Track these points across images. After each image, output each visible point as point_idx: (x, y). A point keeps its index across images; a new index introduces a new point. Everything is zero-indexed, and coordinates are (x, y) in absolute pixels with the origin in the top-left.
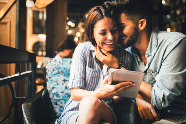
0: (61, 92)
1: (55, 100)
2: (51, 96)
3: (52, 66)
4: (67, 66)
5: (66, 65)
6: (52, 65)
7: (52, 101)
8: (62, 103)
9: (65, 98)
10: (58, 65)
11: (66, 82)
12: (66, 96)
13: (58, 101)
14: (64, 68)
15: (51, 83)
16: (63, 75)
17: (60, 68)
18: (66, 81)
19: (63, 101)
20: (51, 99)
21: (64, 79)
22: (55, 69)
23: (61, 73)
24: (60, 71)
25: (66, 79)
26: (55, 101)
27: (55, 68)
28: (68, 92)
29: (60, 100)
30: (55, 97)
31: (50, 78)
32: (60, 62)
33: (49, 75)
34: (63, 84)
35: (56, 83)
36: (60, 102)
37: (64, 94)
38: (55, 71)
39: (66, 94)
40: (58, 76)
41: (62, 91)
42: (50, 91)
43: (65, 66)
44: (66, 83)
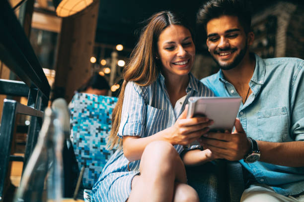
0: (94, 148)
1: (83, 158)
2: (77, 152)
3: (81, 105)
4: (106, 107)
5: (104, 105)
6: (81, 103)
7: (78, 160)
8: (93, 164)
9: (99, 158)
10: (91, 104)
11: (102, 132)
12: (102, 153)
13: (87, 161)
14: (101, 110)
15: (79, 132)
16: (98, 120)
17: (94, 109)
18: (103, 130)
19: (96, 162)
20: (77, 157)
21: (100, 127)
22: (86, 110)
23: (95, 117)
24: (93, 113)
25: (102, 128)
26: (83, 161)
27: (86, 108)
28: (104, 149)
29: (91, 159)
30: (83, 155)
31: (76, 123)
32: (94, 100)
33: (75, 118)
34: (97, 134)
35: (86, 132)
36: (91, 162)
37: (99, 150)
38: (86, 112)
39: (101, 151)
40: (90, 121)
41: (94, 145)
42: (75, 144)
43: (101, 107)
44: (102, 134)
